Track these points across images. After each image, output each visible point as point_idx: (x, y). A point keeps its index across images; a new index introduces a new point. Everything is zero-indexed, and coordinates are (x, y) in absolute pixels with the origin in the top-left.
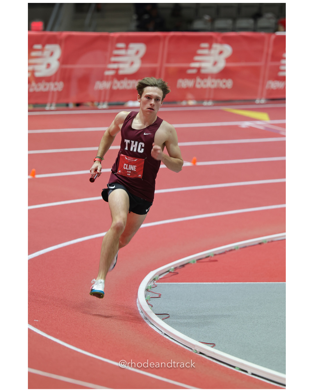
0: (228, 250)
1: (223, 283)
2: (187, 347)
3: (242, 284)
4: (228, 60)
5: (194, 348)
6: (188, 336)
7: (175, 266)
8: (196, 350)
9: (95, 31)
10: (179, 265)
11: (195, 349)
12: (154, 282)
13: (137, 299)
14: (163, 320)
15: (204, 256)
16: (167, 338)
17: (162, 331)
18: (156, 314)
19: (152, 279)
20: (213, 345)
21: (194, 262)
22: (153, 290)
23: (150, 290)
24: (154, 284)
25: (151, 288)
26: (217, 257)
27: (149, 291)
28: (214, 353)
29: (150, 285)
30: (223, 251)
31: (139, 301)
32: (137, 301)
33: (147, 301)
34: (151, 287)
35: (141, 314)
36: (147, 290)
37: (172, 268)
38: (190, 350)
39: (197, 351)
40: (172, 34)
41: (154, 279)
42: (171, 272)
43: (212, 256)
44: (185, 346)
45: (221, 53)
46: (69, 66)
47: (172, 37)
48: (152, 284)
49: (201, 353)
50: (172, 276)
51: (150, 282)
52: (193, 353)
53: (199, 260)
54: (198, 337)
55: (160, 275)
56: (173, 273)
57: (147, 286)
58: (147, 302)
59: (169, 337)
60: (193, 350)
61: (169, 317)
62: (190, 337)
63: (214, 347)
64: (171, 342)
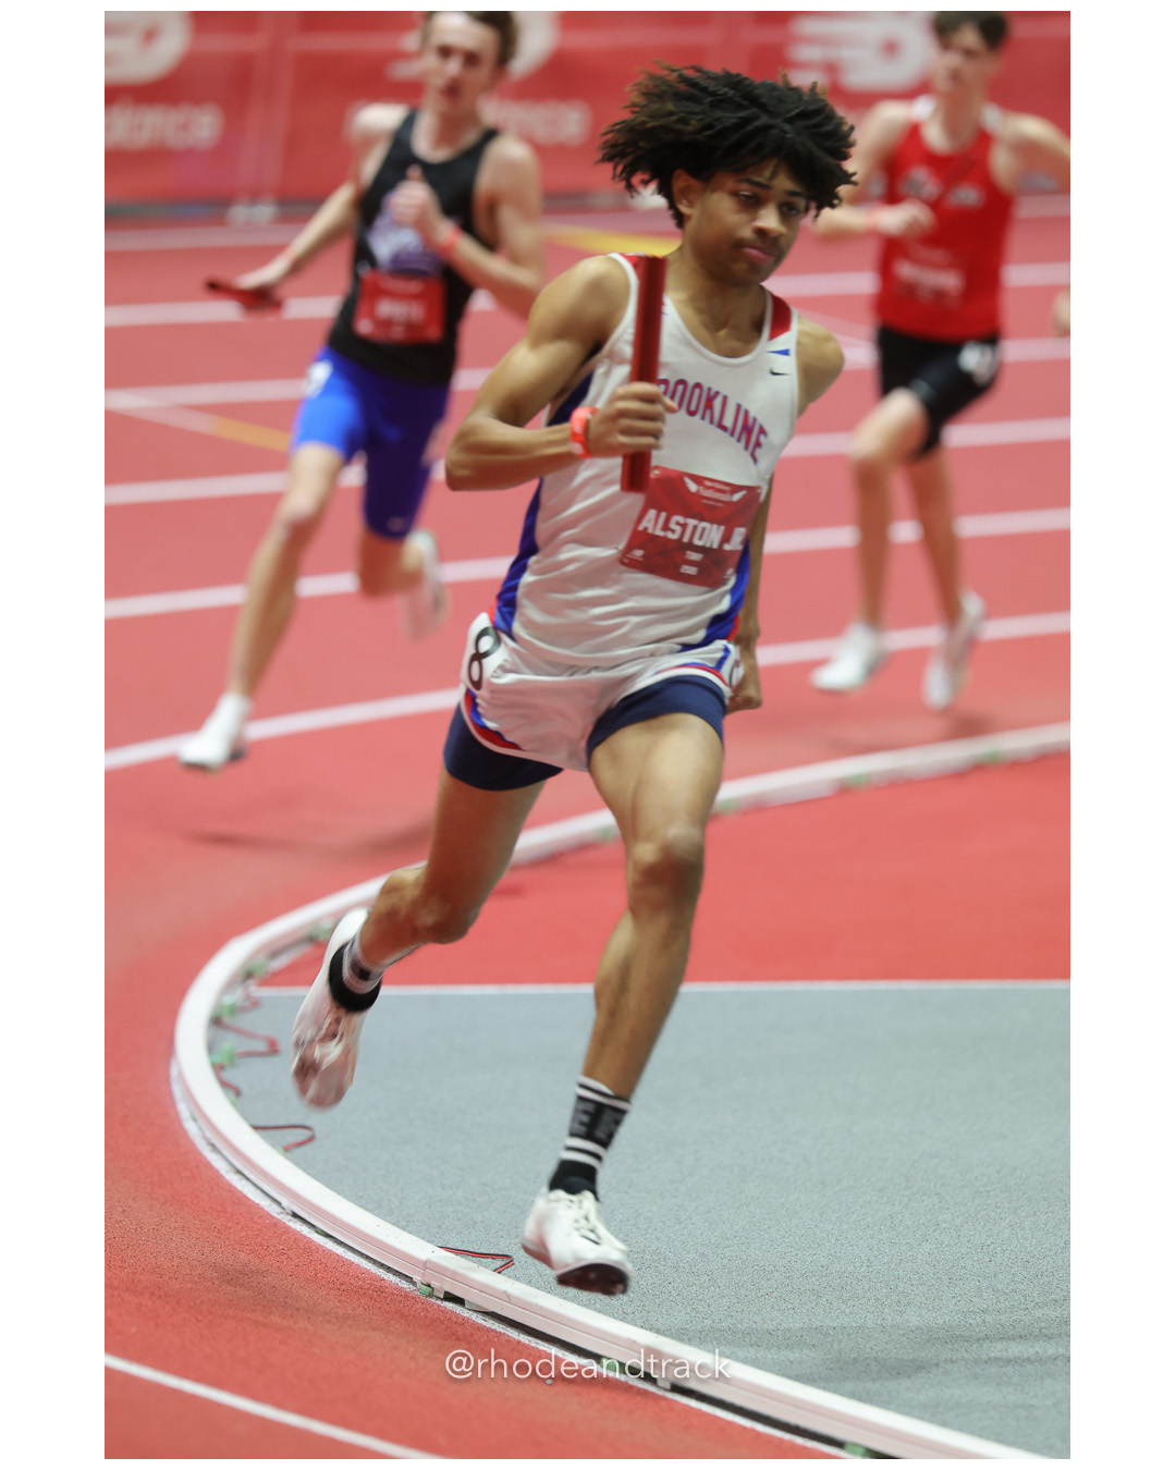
0: (569, 844)
1: (549, 987)
2: (389, 1269)
5: (421, 1274)
6: (396, 1224)
8: (429, 1286)
11: (426, 1280)
12: (246, 986)
13: (174, 1064)
14: (287, 1149)
16: (304, 1230)
17: (279, 1203)
18: (256, 1128)
19: (240, 975)
20: (503, 1262)
22: (244, 1021)
23: (227, 1019)
24: (248, 997)
25: (232, 1014)
26: (522, 875)
27: (226, 1028)
28: (508, 1298)
29: (230, 1000)
31: (181, 1073)
32: (174, 1072)
33: (218, 1068)
34: (235, 1010)
35: (191, 1127)
36: (216, 1022)
38: (405, 1285)
39: (433, 1289)
41: (250, 974)
44: (382, 1266)
48: (239, 993)
49: (450, 1297)
51: (229, 986)
52: (416, 1298)
54: (439, 1227)
55: (274, 957)
57: (218, 1006)
58: (217, 1074)
59: (313, 1226)
60: (414, 1284)
61: (311, 1139)
62: (403, 1229)
63: (506, 1271)
64: (319, 1248)
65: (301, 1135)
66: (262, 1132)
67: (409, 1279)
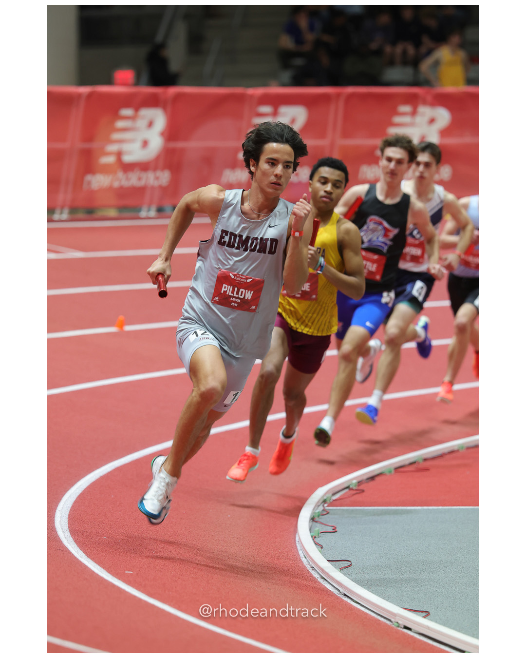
0: (446, 451)
1: (440, 507)
2: (382, 616)
3: (471, 509)
4: (444, 133)
5: (394, 618)
6: (384, 598)
7: (360, 479)
8: (397, 623)
9: (220, 84)
10: (365, 477)
11: (397, 620)
12: (323, 506)
13: (297, 536)
14: (341, 569)
15: (407, 462)
16: (349, 601)
17: (339, 590)
18: (328, 561)
19: (321, 501)
20: (426, 614)
21: (390, 472)
22: (323, 519)
23: (317, 519)
25: (318, 516)
26: (428, 464)
27: (316, 522)
28: (428, 628)
29: (317, 511)
30: (440, 453)
31: (300, 539)
32: (297, 539)
33: (314, 538)
34: (320, 515)
35: (303, 559)
36: (313, 519)
37: (355, 481)
38: (388, 622)
39: (399, 624)
40: (350, 90)
41: (325, 501)
42: (352, 489)
43: (421, 461)
44: (379, 615)
45: (432, 121)
46: (180, 145)
47: (351, 96)
48: (321, 508)
49: (406, 628)
50: (353, 495)
51: (317, 506)
52: (392, 628)
53: (399, 469)
54: (401, 600)
55: (334, 494)
56: (356, 490)
57: (313, 513)
58: (313, 540)
59: (352, 599)
60: (392, 622)
61: (350, 565)
62: (387, 600)
63: (427, 617)
64: (355, 608)
65: (347, 564)
66: (331, 562)
67: (390, 620)
